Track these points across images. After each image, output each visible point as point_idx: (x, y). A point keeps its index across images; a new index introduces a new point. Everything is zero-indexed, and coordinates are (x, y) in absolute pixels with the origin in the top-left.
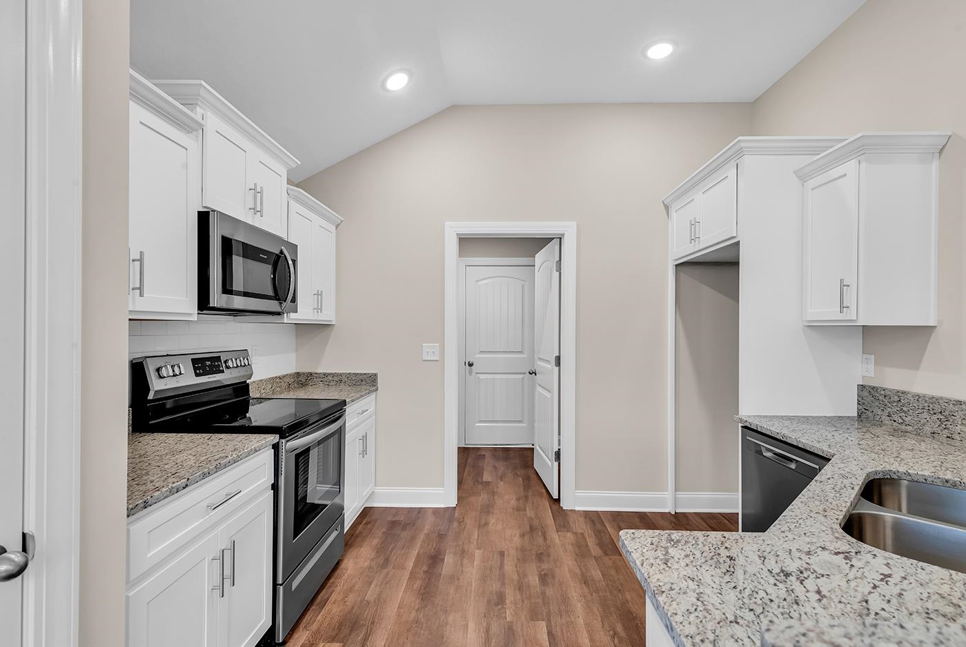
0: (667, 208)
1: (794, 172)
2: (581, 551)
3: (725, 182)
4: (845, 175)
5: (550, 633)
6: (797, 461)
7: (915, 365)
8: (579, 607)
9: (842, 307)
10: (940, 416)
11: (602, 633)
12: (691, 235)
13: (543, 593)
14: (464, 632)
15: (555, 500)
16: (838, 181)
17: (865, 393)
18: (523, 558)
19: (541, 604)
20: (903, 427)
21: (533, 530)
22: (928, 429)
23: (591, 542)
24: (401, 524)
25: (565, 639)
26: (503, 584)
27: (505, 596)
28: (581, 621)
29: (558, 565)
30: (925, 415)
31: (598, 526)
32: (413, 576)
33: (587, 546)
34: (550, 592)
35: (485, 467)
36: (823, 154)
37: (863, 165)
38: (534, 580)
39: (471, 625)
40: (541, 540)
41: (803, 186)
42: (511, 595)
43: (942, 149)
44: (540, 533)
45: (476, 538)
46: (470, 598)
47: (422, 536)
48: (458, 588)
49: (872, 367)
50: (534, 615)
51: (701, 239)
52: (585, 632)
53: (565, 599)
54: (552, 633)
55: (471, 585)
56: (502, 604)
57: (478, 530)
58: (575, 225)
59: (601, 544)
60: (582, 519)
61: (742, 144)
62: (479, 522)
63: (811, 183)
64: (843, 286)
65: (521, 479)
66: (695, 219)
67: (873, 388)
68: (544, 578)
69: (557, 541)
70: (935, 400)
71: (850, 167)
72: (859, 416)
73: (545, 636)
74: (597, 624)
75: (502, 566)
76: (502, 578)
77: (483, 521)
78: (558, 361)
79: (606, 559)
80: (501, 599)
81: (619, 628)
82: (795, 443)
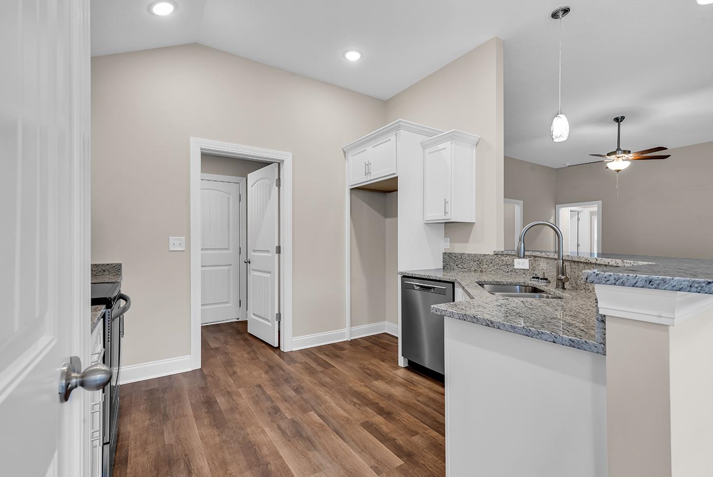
0: (345, 153)
1: (420, 143)
2: (311, 371)
3: (388, 142)
4: (445, 148)
5: (320, 416)
6: (434, 288)
7: (467, 241)
8: (327, 398)
9: (445, 213)
10: (478, 262)
11: (348, 405)
12: (365, 172)
13: (302, 398)
14: (264, 435)
15: (276, 348)
16: (442, 151)
17: (446, 256)
18: (276, 384)
19: (304, 404)
20: (463, 270)
21: (270, 368)
22: (473, 269)
23: (314, 365)
24: (158, 390)
25: (330, 414)
26: (272, 402)
27: (278, 408)
28: (333, 404)
29: (301, 381)
30: (472, 263)
31: (313, 356)
32: (197, 418)
33: (312, 367)
34: (306, 396)
35: (207, 339)
36: (433, 137)
37: (453, 145)
38: (292, 393)
39: (267, 430)
40: (281, 372)
41: (424, 151)
42: (282, 406)
43: (477, 144)
44: (278, 369)
45: (233, 382)
46: (254, 415)
47: (186, 393)
48: (241, 414)
49: (449, 244)
50: (304, 411)
51: (372, 173)
52: (339, 408)
53: (317, 397)
54: (320, 415)
55: (250, 409)
56: (279, 412)
57: (231, 378)
58: (291, 155)
59: (320, 364)
60: (300, 355)
61: (401, 123)
62: (228, 373)
63: (428, 150)
64: (446, 202)
65: (242, 341)
66: (368, 161)
67: (450, 253)
68: (297, 390)
69: (292, 369)
70: (475, 255)
71: (447, 144)
72: (444, 268)
73: (318, 418)
74: (343, 402)
75: (264, 393)
76: (269, 398)
77: (231, 372)
78: (279, 250)
79: (328, 371)
80: (277, 410)
81: (355, 400)
82: (435, 279)
